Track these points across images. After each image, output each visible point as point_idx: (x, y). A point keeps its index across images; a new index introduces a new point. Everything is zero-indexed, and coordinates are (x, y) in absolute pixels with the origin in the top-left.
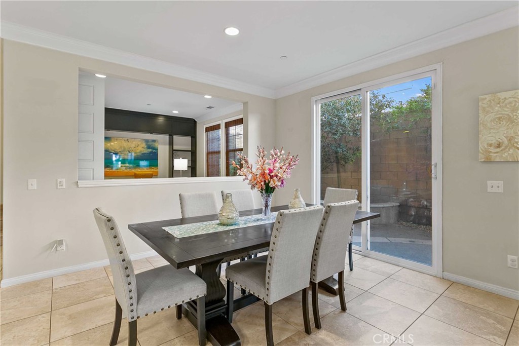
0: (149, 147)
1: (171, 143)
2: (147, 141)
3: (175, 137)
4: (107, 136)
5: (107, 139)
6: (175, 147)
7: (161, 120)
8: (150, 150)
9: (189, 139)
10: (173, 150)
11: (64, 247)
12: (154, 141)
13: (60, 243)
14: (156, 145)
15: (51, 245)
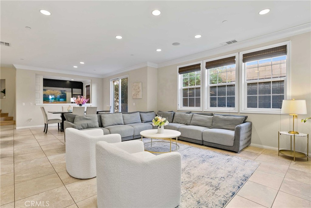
0: (62, 93)
1: (72, 92)
2: (61, 91)
3: (73, 89)
4: (44, 89)
5: (44, 90)
6: (74, 93)
7: (68, 82)
8: (63, 94)
9: (80, 90)
10: (73, 94)
11: (32, 121)
12: (65, 91)
13: (31, 119)
14: (66, 92)
15: (28, 120)
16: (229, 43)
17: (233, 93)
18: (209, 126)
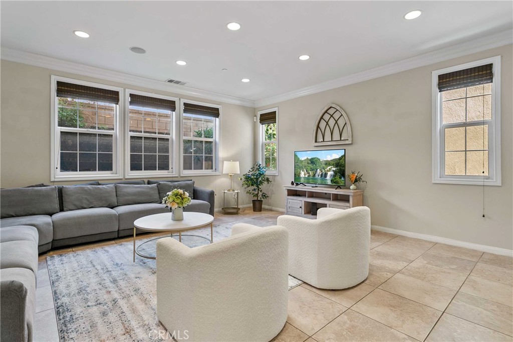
16: (171, 81)
17: (167, 150)
18: (157, 200)
